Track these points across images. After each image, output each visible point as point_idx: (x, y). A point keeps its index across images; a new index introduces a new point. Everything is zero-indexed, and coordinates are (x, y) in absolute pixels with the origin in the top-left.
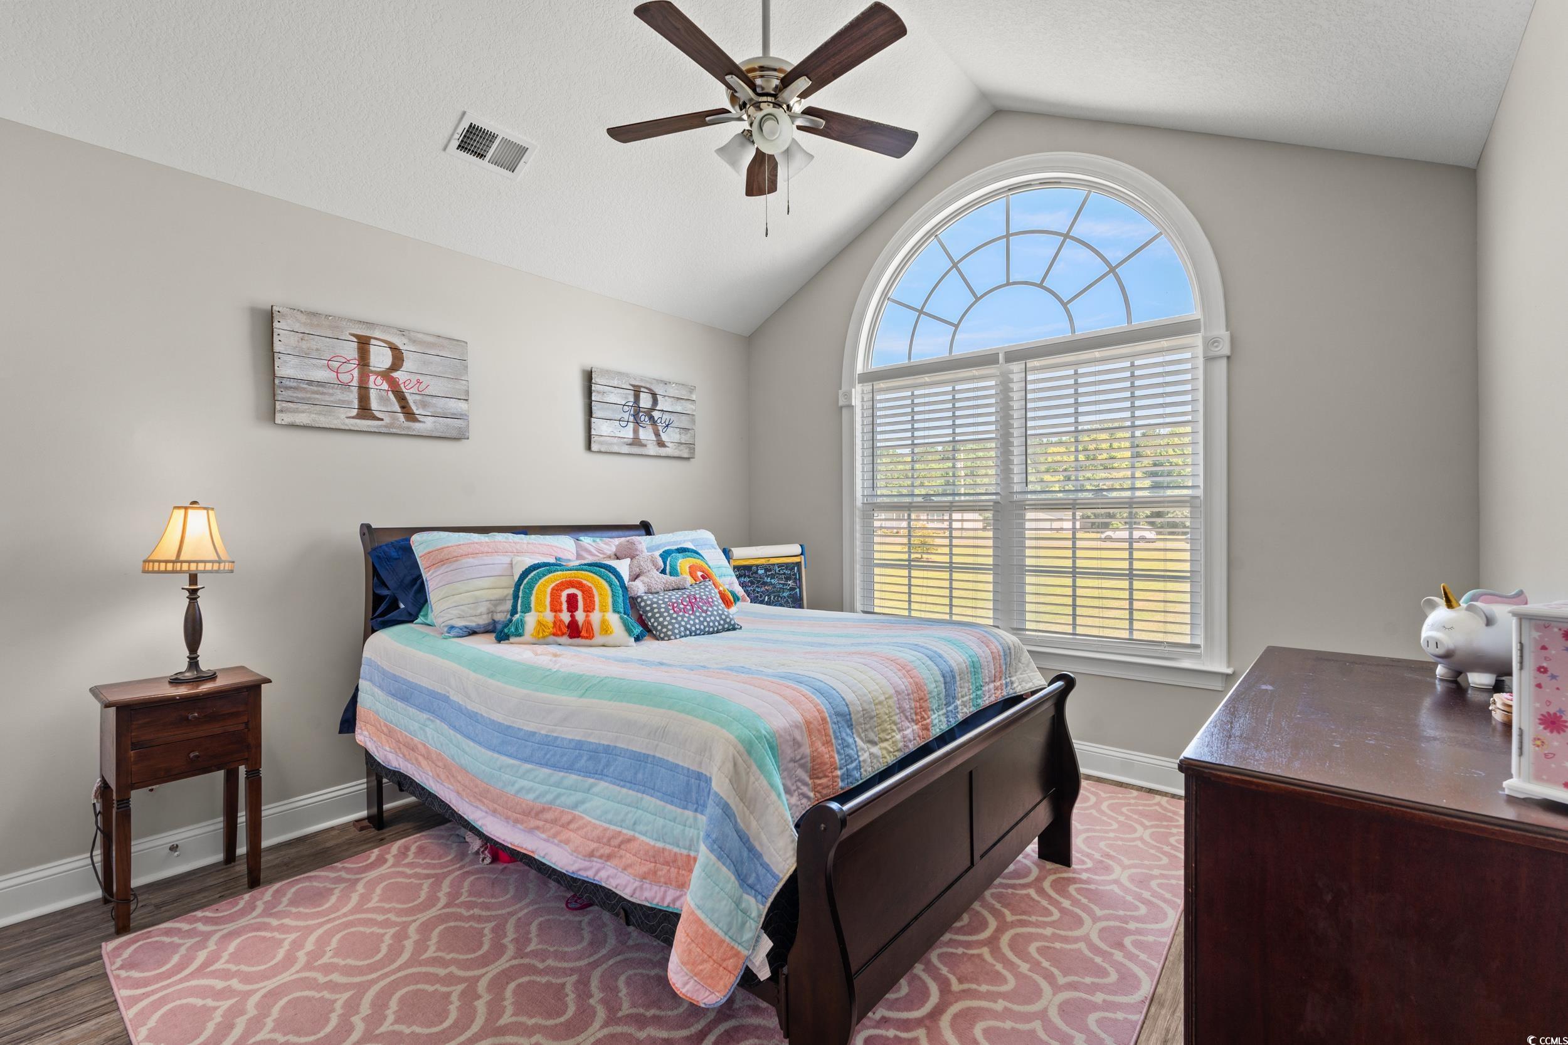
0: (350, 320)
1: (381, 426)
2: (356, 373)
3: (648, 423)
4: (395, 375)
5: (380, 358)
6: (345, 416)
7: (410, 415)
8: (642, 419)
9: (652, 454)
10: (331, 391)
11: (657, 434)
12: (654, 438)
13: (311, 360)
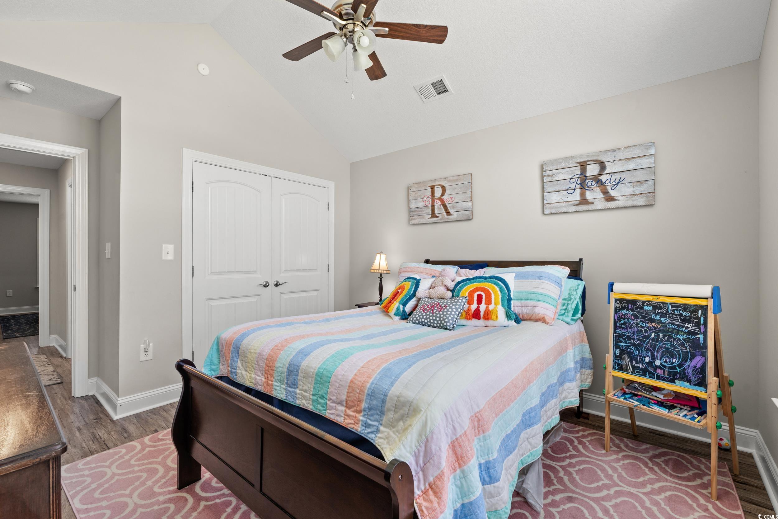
0: (429, 181)
1: (438, 220)
2: (430, 201)
3: (595, 186)
4: (443, 198)
5: (438, 192)
6: (427, 218)
7: (448, 213)
8: (589, 184)
9: (600, 208)
10: (423, 210)
11: (605, 192)
12: (602, 196)
13: (419, 200)
